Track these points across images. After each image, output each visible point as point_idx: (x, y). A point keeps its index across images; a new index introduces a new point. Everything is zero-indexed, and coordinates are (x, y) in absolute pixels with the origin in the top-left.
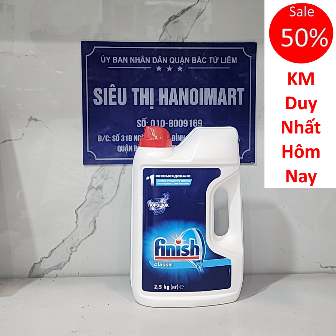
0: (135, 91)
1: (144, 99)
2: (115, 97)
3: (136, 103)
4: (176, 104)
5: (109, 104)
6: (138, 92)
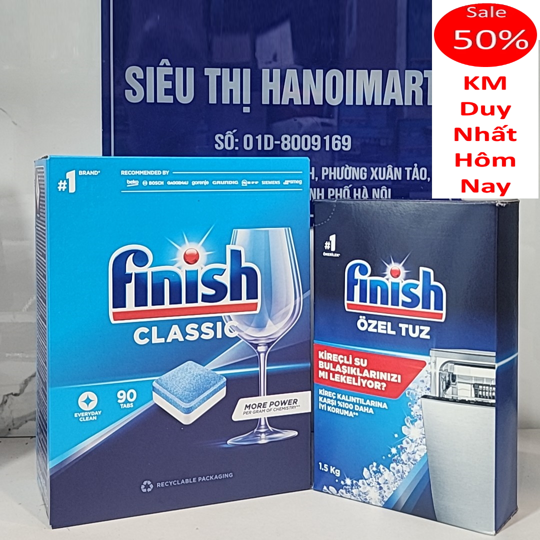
0: (212, 73)
1: (231, 91)
2: (171, 87)
3: (213, 100)
4: (297, 102)
5: (158, 101)
6: (217, 76)
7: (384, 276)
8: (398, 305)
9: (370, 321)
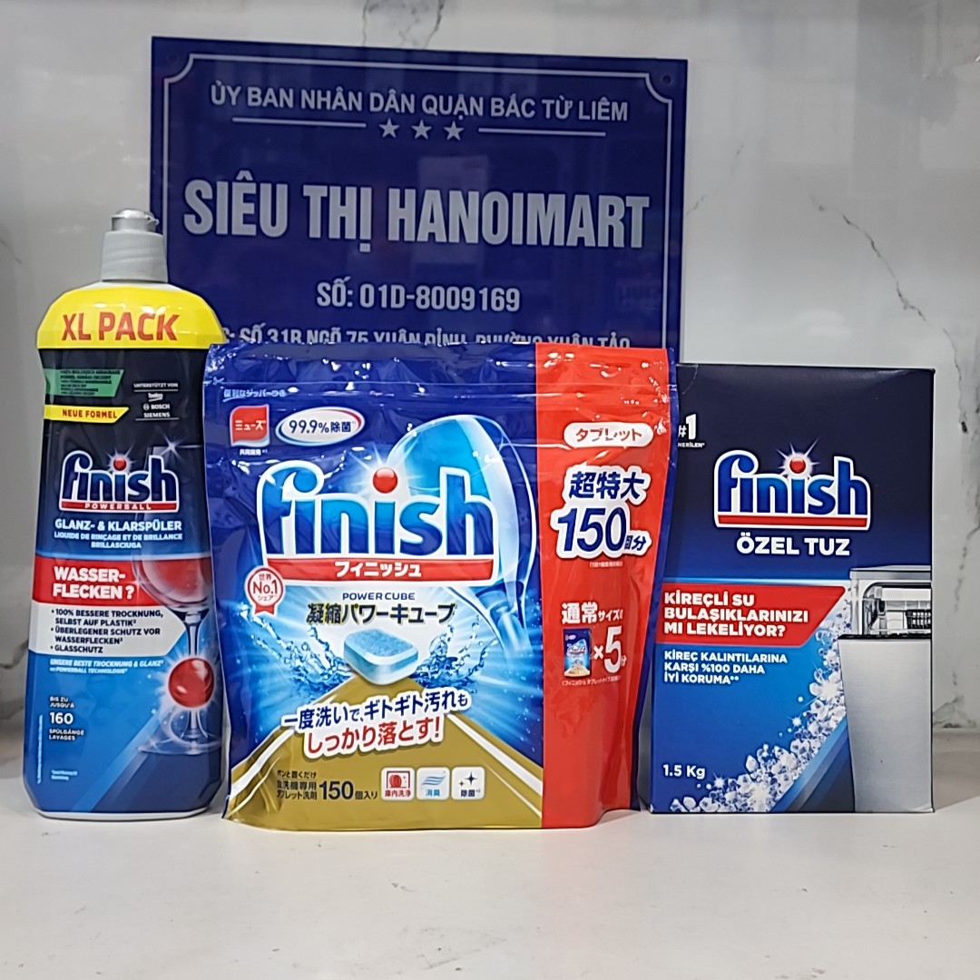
7: (780, 471)
8: (803, 512)
9: (758, 539)
